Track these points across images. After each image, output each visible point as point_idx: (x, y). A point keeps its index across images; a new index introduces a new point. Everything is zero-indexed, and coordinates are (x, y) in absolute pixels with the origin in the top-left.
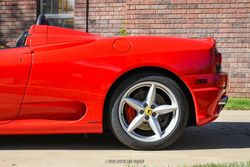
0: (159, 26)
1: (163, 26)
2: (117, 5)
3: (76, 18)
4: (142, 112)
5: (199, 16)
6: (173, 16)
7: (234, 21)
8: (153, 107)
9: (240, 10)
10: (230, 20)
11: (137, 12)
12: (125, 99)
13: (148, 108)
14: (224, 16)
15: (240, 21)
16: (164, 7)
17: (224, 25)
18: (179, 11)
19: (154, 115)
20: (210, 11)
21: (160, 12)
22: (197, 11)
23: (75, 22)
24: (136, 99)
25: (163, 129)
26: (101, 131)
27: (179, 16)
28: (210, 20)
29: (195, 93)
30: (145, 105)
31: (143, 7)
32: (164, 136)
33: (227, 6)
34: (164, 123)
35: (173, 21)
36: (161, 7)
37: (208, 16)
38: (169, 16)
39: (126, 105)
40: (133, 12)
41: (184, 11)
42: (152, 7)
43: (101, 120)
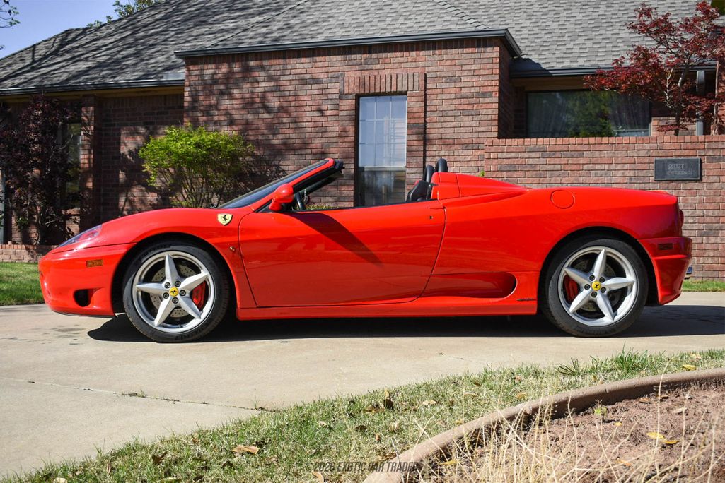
0: (530, 180)
1: (536, 180)
2: (465, 152)
3: (408, 171)
4: (587, 287)
5: (585, 167)
6: (549, 167)
7: (632, 173)
8: (602, 280)
9: (641, 160)
10: (627, 173)
11: (500, 161)
12: (566, 270)
13: (595, 282)
14: (619, 167)
15: (641, 174)
16: (538, 155)
17: (619, 180)
18: (557, 161)
19: (603, 290)
20: (599, 160)
21: (531, 162)
22: (582, 161)
23: (407, 176)
24: (579, 269)
25: (615, 309)
26: (534, 312)
27: (558, 167)
28: (600, 173)
29: (658, 261)
30: (592, 278)
31: (508, 155)
32: (617, 318)
33: (623, 153)
34: (616, 302)
35: (548, 174)
36: (533, 155)
37: (598, 167)
38: (544, 167)
39: (567, 278)
40: (495, 162)
41: (564, 161)
42: (521, 155)
43: (535, 296)
